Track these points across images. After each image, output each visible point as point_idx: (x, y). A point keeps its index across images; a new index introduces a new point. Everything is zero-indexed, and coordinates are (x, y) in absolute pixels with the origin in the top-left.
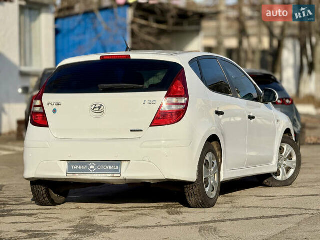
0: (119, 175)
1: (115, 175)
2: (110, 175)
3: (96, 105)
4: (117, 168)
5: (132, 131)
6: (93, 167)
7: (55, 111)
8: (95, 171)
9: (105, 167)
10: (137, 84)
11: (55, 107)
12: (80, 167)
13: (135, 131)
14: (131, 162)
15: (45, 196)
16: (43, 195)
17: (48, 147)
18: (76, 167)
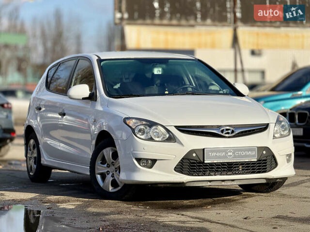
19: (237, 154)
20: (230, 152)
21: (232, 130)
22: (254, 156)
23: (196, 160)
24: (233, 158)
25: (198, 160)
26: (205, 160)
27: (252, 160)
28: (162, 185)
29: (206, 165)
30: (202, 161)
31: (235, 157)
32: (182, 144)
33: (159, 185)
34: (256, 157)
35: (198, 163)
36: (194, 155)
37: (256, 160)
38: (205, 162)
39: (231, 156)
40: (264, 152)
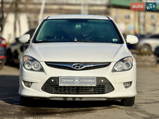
19: (82, 81)
20: (77, 79)
21: (81, 66)
22: (94, 83)
23: (54, 84)
24: (79, 83)
25: (56, 84)
26: (59, 83)
27: (93, 85)
28: (36, 98)
29: (61, 87)
30: (58, 84)
31: (80, 83)
32: (46, 73)
33: (35, 98)
34: (96, 84)
35: (56, 86)
36: (53, 80)
37: (95, 85)
38: (60, 85)
39: (77, 82)
40: (102, 81)
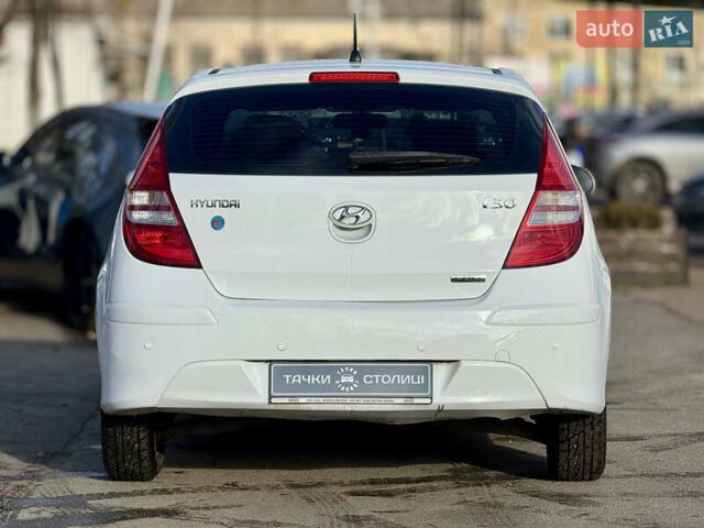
0: (428, 401)
1: (416, 401)
2: (401, 401)
3: (347, 208)
4: (421, 380)
5: (454, 280)
6: (351, 380)
7: (218, 223)
8: (356, 390)
9: (386, 379)
10: (456, 153)
11: (218, 211)
12: (311, 379)
13: (463, 280)
14: (463, 364)
15: (145, 454)
16: (139, 451)
17: (212, 324)
18: (298, 379)
